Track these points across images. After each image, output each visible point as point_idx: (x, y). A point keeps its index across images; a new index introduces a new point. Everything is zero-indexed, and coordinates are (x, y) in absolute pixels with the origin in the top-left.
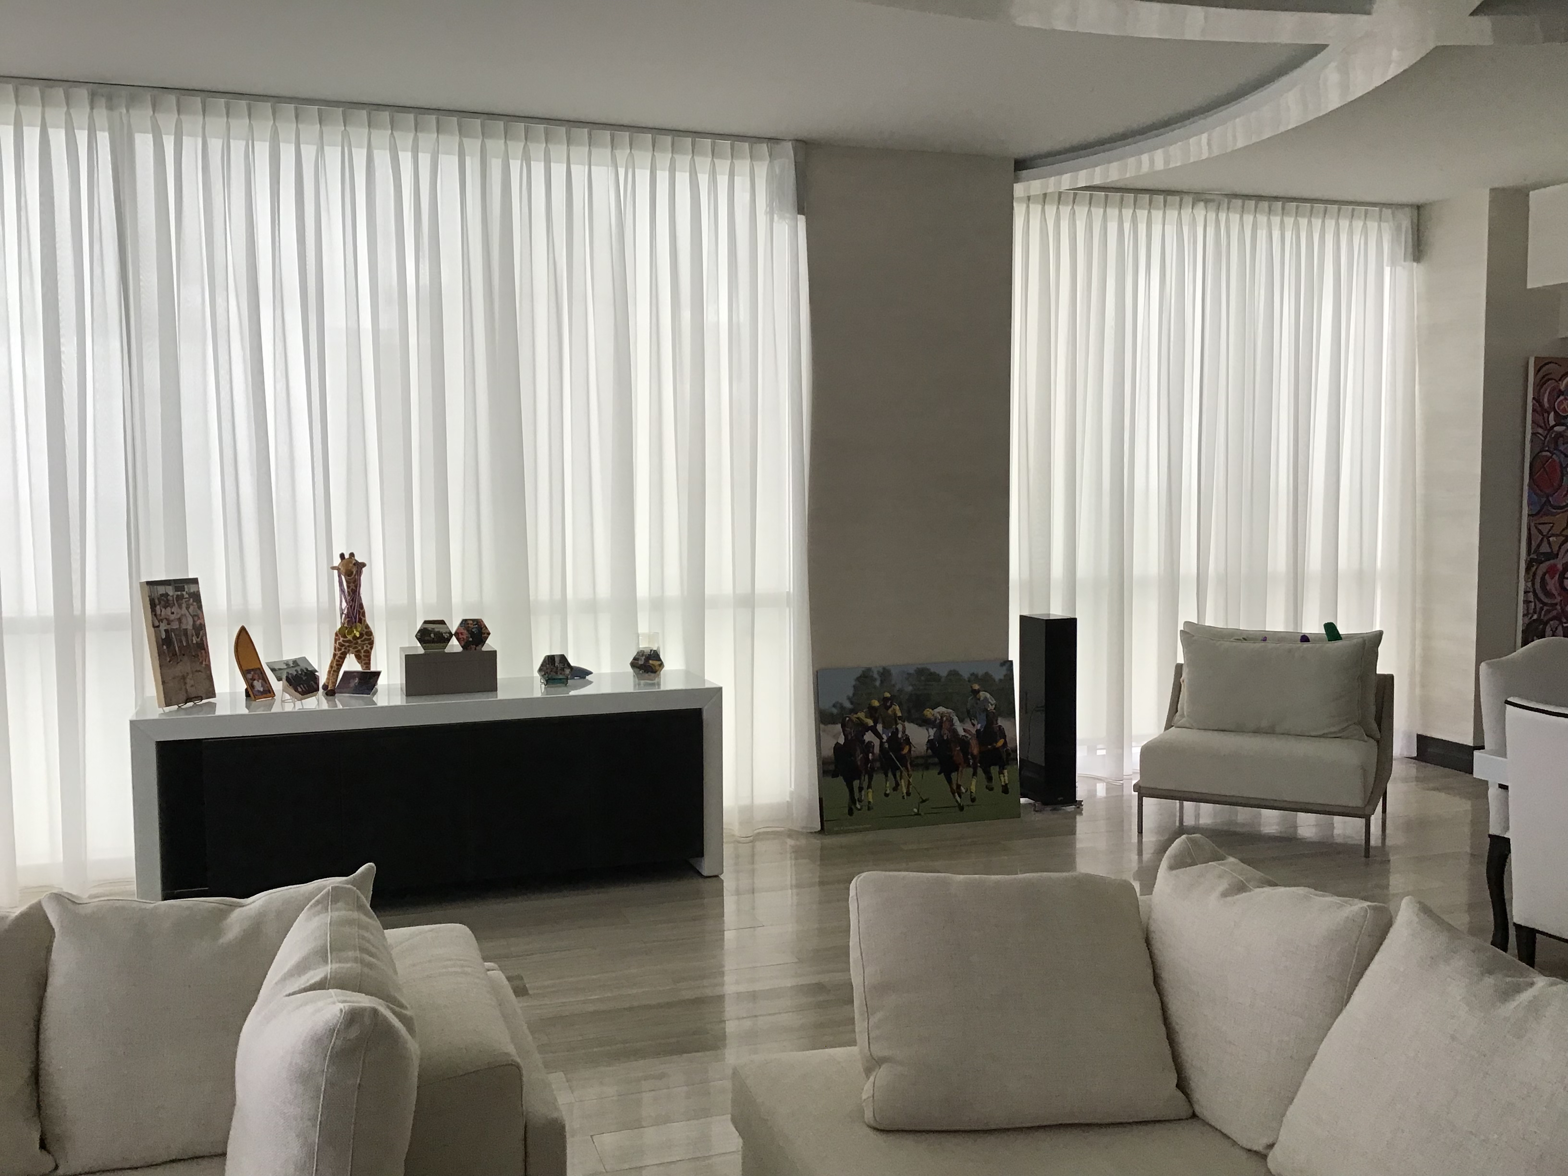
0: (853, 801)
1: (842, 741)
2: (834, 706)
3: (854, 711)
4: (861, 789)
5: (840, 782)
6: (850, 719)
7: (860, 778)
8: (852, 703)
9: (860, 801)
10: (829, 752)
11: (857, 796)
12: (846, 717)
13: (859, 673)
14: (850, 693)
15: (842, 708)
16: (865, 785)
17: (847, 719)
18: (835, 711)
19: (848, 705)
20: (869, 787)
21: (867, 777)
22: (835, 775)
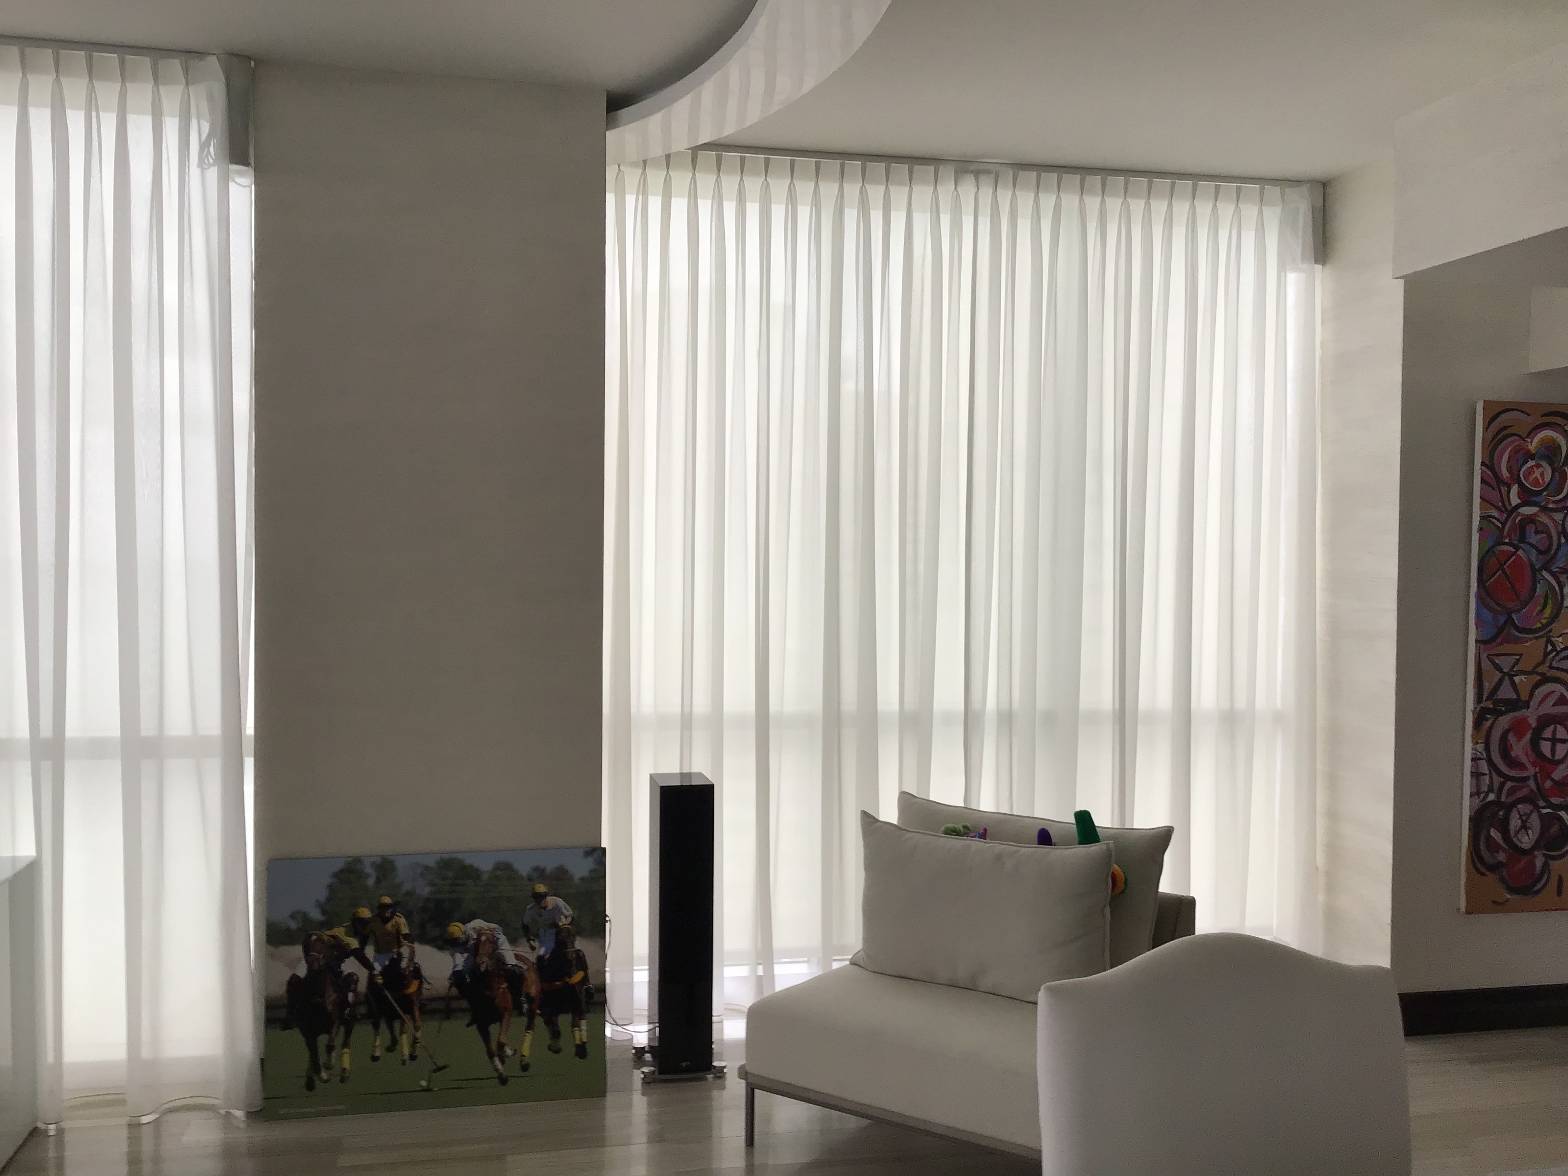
0: (315, 1067)
1: (302, 971)
2: (292, 917)
3: (328, 924)
4: (330, 1049)
5: (295, 1037)
6: (320, 939)
7: (328, 1032)
8: (324, 912)
9: (328, 1068)
10: (280, 989)
11: (322, 1058)
12: (311, 936)
13: (339, 865)
14: (322, 895)
15: (305, 917)
16: (339, 1040)
17: (314, 937)
18: (293, 925)
19: (316, 915)
20: (345, 1045)
21: (342, 1028)
22: (286, 1025)
